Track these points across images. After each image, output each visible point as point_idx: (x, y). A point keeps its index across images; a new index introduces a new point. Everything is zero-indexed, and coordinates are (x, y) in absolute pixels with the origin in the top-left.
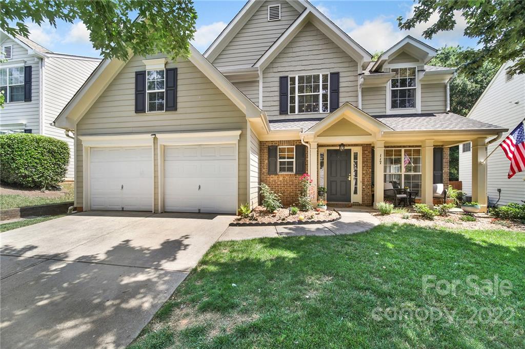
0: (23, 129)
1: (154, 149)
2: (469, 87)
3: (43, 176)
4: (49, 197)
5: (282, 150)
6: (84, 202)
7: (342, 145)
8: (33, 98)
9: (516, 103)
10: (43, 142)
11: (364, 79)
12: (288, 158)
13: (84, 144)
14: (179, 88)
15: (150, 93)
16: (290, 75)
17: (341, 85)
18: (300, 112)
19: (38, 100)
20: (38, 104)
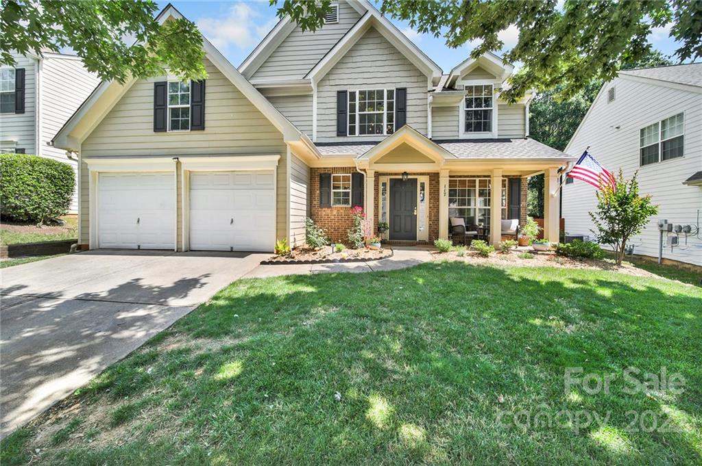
0: (13, 148)
1: (177, 175)
2: (583, 105)
3: (39, 207)
4: (47, 234)
5: (336, 179)
6: (90, 238)
7: (405, 174)
8: (26, 110)
9: (617, 128)
10: (39, 165)
11: (433, 97)
12: (343, 188)
13: (91, 169)
14: (207, 104)
15: (172, 109)
16: (350, 89)
17: (409, 103)
18: (360, 133)
19: (34, 112)
20: (34, 116)
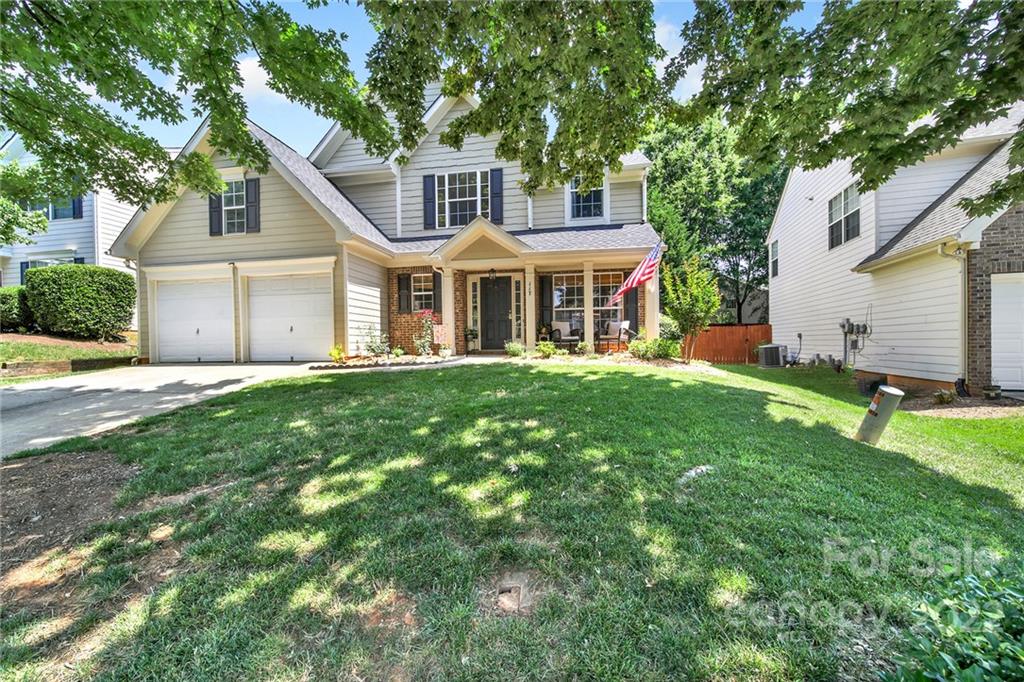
0: (72, 258)
1: (234, 281)
3: (100, 322)
4: (109, 350)
5: (418, 280)
6: (150, 352)
8: (84, 214)
9: (811, 200)
10: (99, 276)
12: (425, 290)
13: (149, 277)
14: (263, 204)
15: (227, 211)
16: (438, 173)
17: (505, 186)
18: (451, 225)
19: (92, 216)
20: (92, 221)
